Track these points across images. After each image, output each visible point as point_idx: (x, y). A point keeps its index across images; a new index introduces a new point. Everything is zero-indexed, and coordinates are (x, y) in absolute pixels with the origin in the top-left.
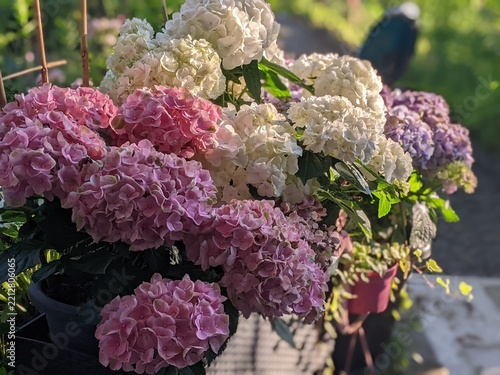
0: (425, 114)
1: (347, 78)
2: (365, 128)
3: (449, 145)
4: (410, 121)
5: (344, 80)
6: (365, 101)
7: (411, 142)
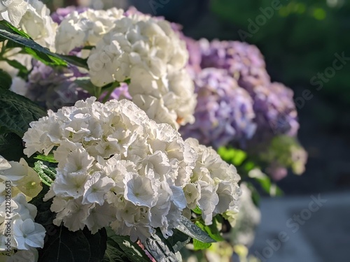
0: (241, 77)
1: (136, 51)
2: (165, 161)
3: (272, 114)
4: (224, 90)
5: (133, 54)
6: (165, 82)
7: (227, 119)
